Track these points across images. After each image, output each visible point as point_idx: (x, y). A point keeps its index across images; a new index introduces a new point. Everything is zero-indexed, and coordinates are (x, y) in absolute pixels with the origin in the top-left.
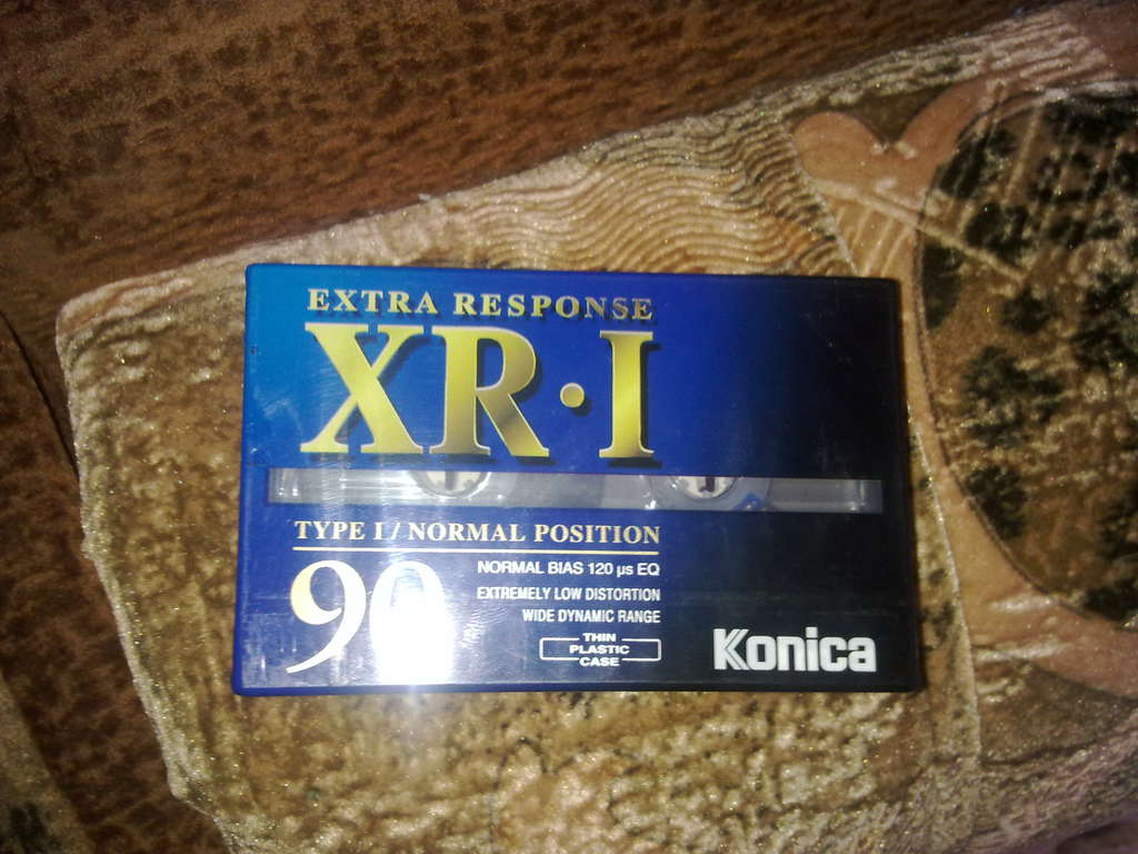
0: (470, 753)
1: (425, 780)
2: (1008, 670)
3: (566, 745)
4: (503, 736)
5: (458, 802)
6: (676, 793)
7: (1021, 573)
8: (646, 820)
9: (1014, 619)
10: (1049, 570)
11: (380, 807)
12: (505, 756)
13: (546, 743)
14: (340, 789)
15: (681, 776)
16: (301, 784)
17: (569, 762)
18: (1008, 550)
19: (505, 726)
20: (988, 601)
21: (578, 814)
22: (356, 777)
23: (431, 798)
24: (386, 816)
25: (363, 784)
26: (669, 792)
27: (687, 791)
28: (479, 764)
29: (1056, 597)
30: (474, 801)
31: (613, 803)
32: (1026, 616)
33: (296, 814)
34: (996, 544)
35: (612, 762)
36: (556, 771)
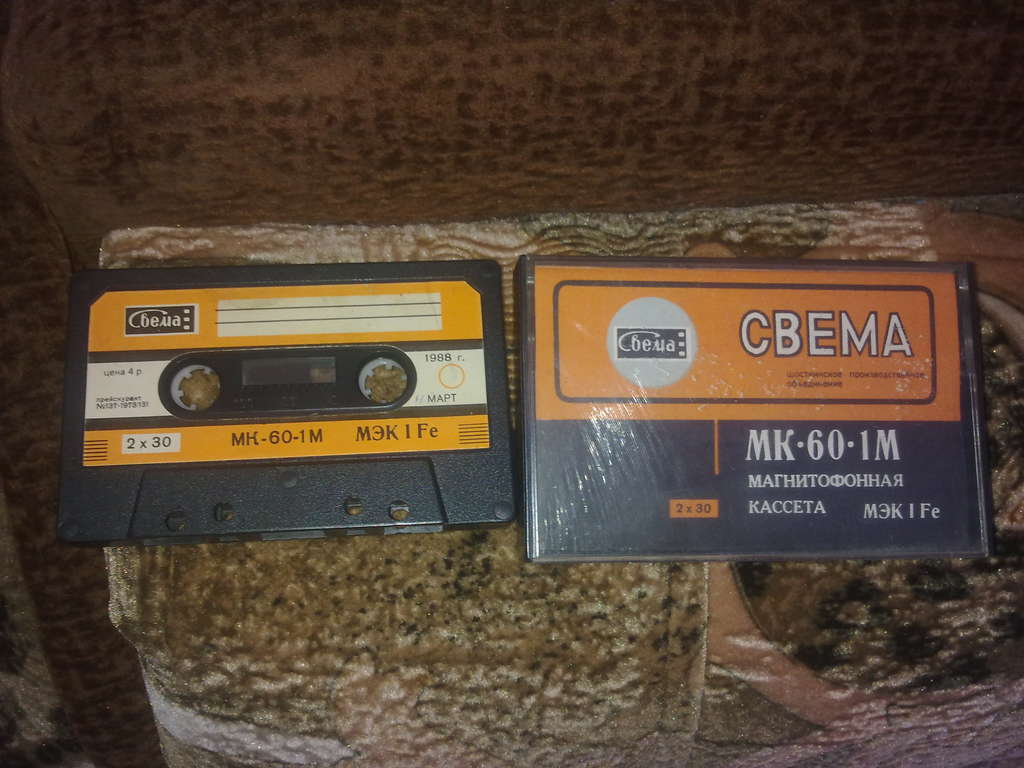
0: (327, 647)
1: (290, 658)
2: (729, 684)
3: (396, 659)
4: (353, 642)
5: (308, 678)
6: (466, 707)
7: (754, 622)
8: (441, 720)
9: (742, 651)
10: (775, 625)
11: (253, 668)
12: (350, 656)
13: (381, 654)
14: (229, 650)
15: (473, 697)
16: (202, 639)
17: (394, 670)
18: (749, 603)
19: (355, 636)
20: (726, 635)
21: (392, 706)
22: (241, 644)
23: (291, 671)
24: (256, 674)
25: (246, 650)
26: (461, 705)
27: (475, 708)
28: (331, 657)
29: (776, 644)
30: (320, 680)
31: (419, 703)
32: (751, 651)
33: (193, 659)
34: (742, 598)
35: (425, 677)
36: (384, 674)
